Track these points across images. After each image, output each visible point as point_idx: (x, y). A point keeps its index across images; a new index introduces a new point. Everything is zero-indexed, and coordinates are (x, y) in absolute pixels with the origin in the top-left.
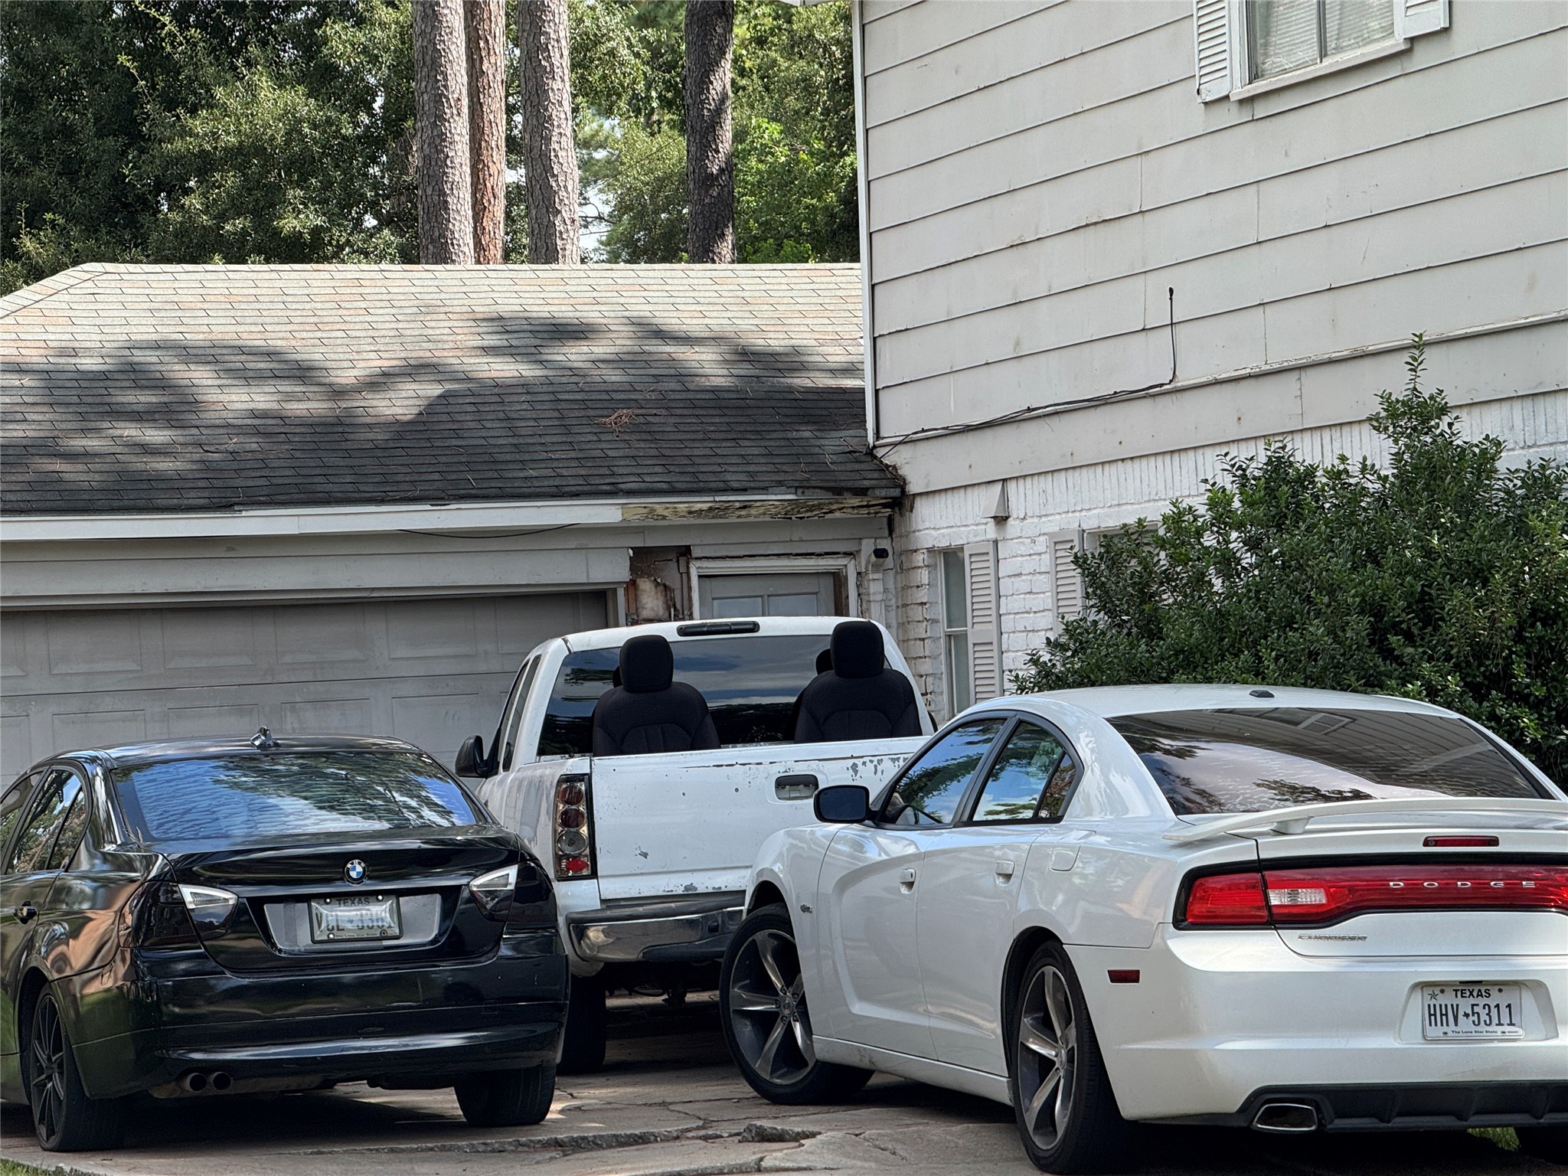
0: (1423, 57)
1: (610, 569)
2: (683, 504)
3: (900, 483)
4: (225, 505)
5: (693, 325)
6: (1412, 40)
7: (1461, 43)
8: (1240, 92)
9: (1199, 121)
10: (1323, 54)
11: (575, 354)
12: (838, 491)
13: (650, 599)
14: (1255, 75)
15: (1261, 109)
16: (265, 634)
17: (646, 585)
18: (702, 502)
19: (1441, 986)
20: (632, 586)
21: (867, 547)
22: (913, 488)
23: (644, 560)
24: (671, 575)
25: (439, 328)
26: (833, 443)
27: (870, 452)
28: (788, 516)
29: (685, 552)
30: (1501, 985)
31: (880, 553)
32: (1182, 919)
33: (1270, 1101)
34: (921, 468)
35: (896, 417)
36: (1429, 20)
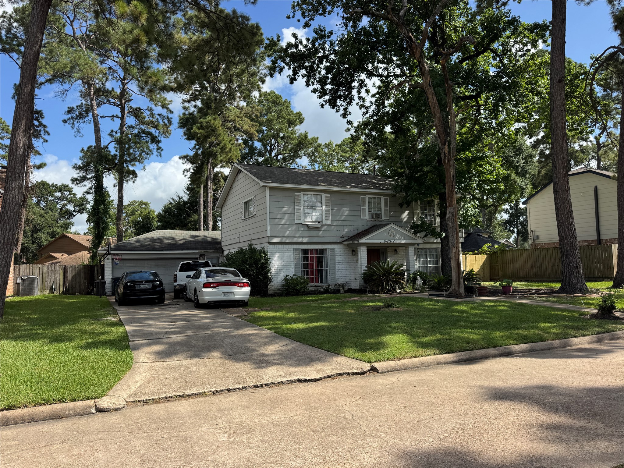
1: (198, 256)
2: (204, 251)
5: (209, 236)
6: (254, 215)
7: (256, 216)
8: (243, 219)
9: (241, 221)
10: (249, 216)
11: (198, 238)
12: (217, 250)
14: (245, 218)
15: (245, 220)
18: (206, 251)
19: (225, 292)
22: (224, 250)
23: (201, 256)
24: (203, 257)
26: (219, 246)
27: (221, 247)
28: (213, 252)
29: (204, 255)
30: (230, 292)
31: (221, 255)
32: (203, 287)
33: (210, 302)
34: (224, 248)
35: (223, 244)
36: (255, 213)
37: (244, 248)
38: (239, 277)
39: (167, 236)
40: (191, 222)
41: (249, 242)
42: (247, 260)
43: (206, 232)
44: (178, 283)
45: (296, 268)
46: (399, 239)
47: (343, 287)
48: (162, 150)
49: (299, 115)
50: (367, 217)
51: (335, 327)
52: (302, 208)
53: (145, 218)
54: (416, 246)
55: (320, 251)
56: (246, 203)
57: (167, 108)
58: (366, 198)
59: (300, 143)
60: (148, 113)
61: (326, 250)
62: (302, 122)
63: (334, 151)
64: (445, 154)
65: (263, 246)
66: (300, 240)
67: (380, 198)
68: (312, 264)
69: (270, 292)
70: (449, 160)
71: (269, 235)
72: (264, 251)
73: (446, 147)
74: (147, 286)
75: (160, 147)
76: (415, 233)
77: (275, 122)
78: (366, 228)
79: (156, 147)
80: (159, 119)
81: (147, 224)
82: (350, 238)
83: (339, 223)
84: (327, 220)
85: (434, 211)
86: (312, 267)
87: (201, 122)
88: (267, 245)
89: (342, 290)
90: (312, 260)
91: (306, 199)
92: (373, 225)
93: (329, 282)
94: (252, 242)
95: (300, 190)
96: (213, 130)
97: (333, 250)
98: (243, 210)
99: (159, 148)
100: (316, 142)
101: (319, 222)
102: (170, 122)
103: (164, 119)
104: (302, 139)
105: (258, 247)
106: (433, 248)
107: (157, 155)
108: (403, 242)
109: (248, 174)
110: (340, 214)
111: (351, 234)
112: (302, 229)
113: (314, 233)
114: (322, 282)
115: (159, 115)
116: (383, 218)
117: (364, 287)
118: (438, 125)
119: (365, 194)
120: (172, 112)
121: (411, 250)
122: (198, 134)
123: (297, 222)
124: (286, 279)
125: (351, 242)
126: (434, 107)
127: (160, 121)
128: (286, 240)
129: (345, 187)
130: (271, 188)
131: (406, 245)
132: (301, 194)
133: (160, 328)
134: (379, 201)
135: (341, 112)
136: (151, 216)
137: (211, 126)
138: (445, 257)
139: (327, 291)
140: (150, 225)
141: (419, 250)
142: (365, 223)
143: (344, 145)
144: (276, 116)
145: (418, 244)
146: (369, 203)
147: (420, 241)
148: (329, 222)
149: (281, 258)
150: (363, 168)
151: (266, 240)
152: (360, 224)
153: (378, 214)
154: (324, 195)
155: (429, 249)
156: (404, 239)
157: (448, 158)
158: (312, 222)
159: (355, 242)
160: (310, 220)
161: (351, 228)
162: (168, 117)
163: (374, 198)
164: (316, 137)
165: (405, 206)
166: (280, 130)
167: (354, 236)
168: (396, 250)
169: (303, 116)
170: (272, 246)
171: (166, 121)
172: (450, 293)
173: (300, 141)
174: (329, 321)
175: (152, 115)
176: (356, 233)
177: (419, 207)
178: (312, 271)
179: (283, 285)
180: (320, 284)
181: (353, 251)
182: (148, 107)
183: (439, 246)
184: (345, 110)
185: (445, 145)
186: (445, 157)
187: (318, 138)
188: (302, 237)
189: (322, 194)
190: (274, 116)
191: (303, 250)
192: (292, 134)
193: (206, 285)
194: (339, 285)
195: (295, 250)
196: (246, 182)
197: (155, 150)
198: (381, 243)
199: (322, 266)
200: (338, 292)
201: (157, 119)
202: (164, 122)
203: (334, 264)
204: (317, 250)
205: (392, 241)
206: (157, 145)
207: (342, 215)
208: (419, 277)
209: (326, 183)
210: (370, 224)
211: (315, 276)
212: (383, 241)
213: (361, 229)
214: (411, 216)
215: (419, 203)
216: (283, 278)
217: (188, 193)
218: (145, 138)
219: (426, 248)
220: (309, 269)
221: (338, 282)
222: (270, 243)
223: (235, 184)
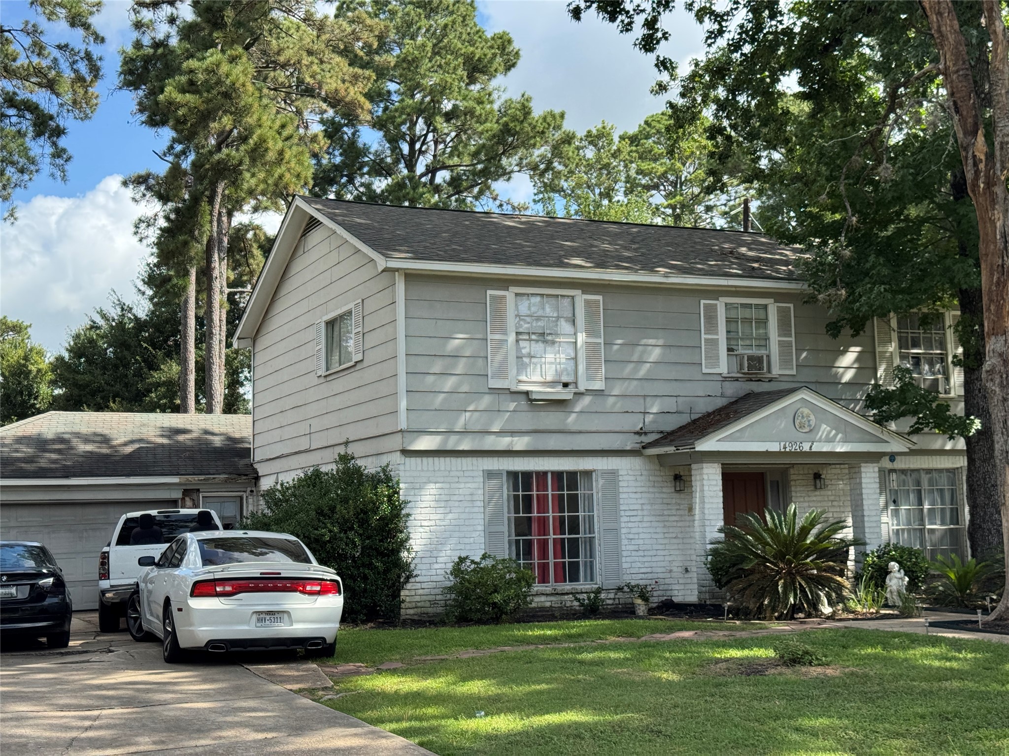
0: (358, 367)
1: (177, 495)
2: (196, 478)
3: (257, 473)
4: (66, 477)
5: (216, 430)
6: (356, 362)
7: (365, 364)
8: (324, 374)
9: (316, 381)
10: (340, 365)
11: (181, 438)
12: (239, 475)
13: (188, 502)
14: (327, 370)
15: (329, 379)
16: (79, 511)
17: (187, 499)
18: (202, 477)
19: (262, 612)
20: (183, 499)
21: (249, 489)
22: (260, 474)
23: (187, 492)
24: (195, 496)
25: (144, 430)
26: (243, 462)
27: (252, 465)
28: (226, 481)
29: (198, 490)
30: (278, 612)
31: (252, 491)
32: (193, 594)
33: (212, 643)
34: (261, 469)
35: (258, 455)
36: (359, 357)
37: (324, 469)
38: (308, 561)
39: (84, 430)
40: (158, 385)
41: (342, 450)
42: (333, 509)
43: (203, 416)
44: (114, 582)
45: (490, 535)
46: (829, 440)
47: (644, 597)
48: (68, 160)
49: (503, 43)
50: (723, 368)
51: (619, 728)
52: (512, 338)
53: (13, 374)
54: (886, 463)
55: (571, 479)
56: (331, 324)
57: (87, 27)
58: (720, 305)
59: (506, 130)
60: (27, 41)
61: (588, 474)
62: (514, 65)
63: (614, 156)
64: (975, 164)
65: (384, 460)
66: (504, 443)
67: (765, 307)
68: (543, 522)
69: (406, 612)
70: (990, 184)
71: (403, 425)
72: (388, 479)
73: (981, 139)
74: (13, 590)
75: (64, 151)
76: (881, 421)
77: (426, 64)
78: (720, 403)
79: (49, 150)
80: (61, 61)
81: (21, 393)
82: (667, 437)
83: (632, 387)
84: (590, 378)
85: (942, 345)
86: (544, 530)
87: (191, 71)
88: (397, 458)
89: (641, 607)
90: (543, 508)
91: (524, 307)
92: (742, 393)
93: (598, 579)
94: (352, 449)
95: (505, 282)
96: (226, 95)
97: (613, 475)
98: (323, 346)
99: (59, 153)
100: (558, 127)
101: (566, 385)
102: (95, 71)
103: (75, 62)
104: (514, 119)
105: (370, 467)
106: (940, 471)
107: (52, 175)
108: (841, 448)
109: (340, 230)
110: (635, 358)
111: (671, 424)
112: (512, 406)
113: (550, 419)
114: (574, 578)
115: (59, 47)
116: (776, 371)
117: (713, 596)
118: (952, 69)
119: (715, 293)
120: (100, 39)
121: (869, 475)
122: (179, 106)
123: (494, 383)
124: (457, 570)
125: (671, 449)
126: (939, 14)
127: (64, 65)
128: (458, 442)
129: (652, 270)
130: (411, 277)
131: (853, 460)
132: (509, 294)
133: (52, 727)
134: (762, 315)
135: (639, 31)
136: (33, 368)
137: (219, 82)
138: (981, 500)
139: (592, 610)
140: (30, 395)
141: (894, 476)
142: (714, 388)
143: (647, 137)
144: (429, 48)
145: (892, 457)
146: (729, 321)
147: (897, 446)
148: (598, 385)
149: (444, 502)
150: (709, 209)
151: (396, 442)
152: (700, 389)
153: (760, 359)
154: (581, 298)
155: (929, 471)
156: (845, 441)
157: (987, 176)
158: (544, 384)
159: (682, 450)
160: (537, 378)
161: (670, 404)
162: (88, 56)
163: (744, 306)
164: (557, 111)
165: (847, 331)
166: (442, 90)
167: (681, 428)
168: (817, 476)
169: (516, 45)
170: (413, 461)
171: (83, 68)
172: (1000, 618)
173: (506, 125)
174: (597, 708)
175: (39, 48)
176: (685, 419)
177: (894, 336)
178: (544, 545)
179: (450, 589)
180: (568, 586)
181: (677, 478)
182: (27, 23)
183: (962, 462)
184: (651, 24)
185: (975, 133)
186: (977, 172)
187: (562, 116)
188: (513, 433)
189: (576, 293)
190: (424, 45)
191: (513, 475)
192: (480, 102)
193: (202, 589)
194: (631, 588)
195: (490, 475)
196: (334, 257)
197: (48, 160)
198: (767, 453)
199: (574, 527)
200: (628, 611)
201: (55, 60)
202: (76, 71)
203: (617, 520)
204: (558, 475)
205: (806, 447)
206: (54, 144)
207: (641, 362)
208: (894, 566)
209: (588, 257)
210: (733, 390)
211: (551, 560)
212: (774, 447)
213: (704, 407)
214: (867, 363)
215: (894, 323)
216: (450, 566)
217: (150, 292)
218: (14, 120)
219: (917, 470)
220: (535, 538)
221: (627, 579)
222: (406, 453)
223: (298, 266)
